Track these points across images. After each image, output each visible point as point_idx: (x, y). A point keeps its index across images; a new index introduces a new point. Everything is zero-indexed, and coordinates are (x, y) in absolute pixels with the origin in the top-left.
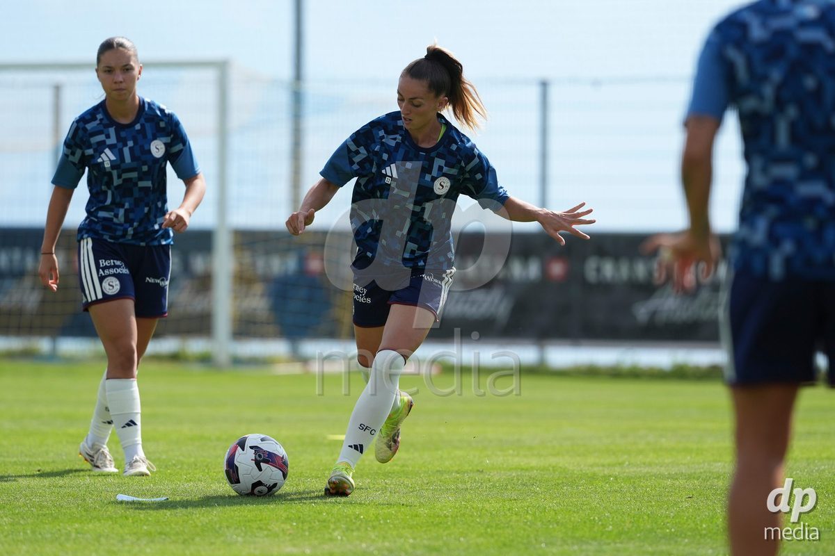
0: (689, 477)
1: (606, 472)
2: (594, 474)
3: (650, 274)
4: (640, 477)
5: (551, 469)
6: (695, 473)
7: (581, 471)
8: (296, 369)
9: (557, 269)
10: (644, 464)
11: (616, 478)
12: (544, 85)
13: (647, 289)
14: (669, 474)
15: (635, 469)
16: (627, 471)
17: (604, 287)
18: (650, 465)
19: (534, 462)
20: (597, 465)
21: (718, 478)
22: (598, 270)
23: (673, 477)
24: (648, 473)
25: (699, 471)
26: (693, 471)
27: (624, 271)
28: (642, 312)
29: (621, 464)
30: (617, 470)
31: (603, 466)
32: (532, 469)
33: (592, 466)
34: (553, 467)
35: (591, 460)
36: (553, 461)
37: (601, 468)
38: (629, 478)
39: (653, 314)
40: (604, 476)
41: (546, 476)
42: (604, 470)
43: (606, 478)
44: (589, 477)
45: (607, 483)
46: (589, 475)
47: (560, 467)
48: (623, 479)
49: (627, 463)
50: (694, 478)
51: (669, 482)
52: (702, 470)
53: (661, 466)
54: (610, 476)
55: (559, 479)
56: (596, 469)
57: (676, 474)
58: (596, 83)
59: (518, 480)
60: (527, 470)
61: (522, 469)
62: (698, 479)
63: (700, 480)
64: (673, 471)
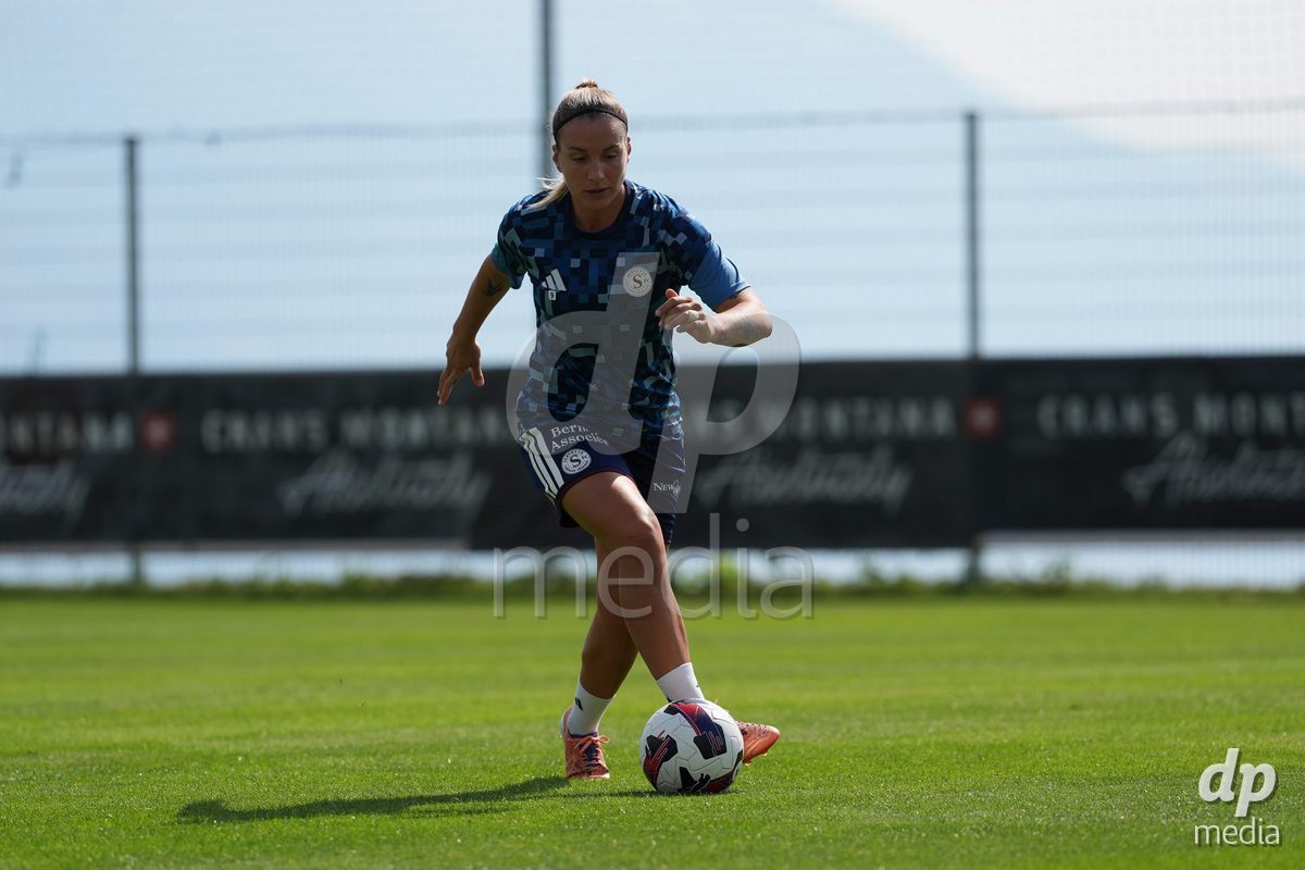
0: (360, 753)
1: (232, 748)
2: (214, 752)
3: (304, 436)
4: (284, 755)
5: (145, 746)
6: (370, 745)
7: (193, 747)
9: (158, 431)
10: (292, 733)
11: (246, 756)
12: (131, 144)
13: (300, 459)
14: (331, 748)
15: (277, 742)
16: (265, 745)
17: (231, 458)
18: (300, 735)
19: (118, 736)
20: (219, 738)
21: (406, 752)
22: (223, 431)
23: (337, 754)
24: (296, 748)
25: (376, 742)
26: (368, 742)
27: (263, 432)
28: (293, 495)
29: (255, 736)
30: (248, 746)
31: (227, 738)
32: (115, 746)
33: (210, 739)
34: (149, 744)
35: (208, 731)
36: (149, 733)
37: (224, 743)
38: (267, 756)
39: (310, 499)
40: (229, 755)
41: (138, 758)
42: (228, 746)
43: (230, 758)
44: (205, 757)
45: (231, 765)
46: (205, 753)
47: (161, 744)
48: (258, 759)
49: (265, 733)
50: (369, 754)
51: (330, 761)
52: (382, 741)
53: (318, 737)
54: (238, 755)
55: (157, 761)
56: (216, 744)
57: (342, 748)
58: (213, 139)
60: (108, 749)
61: (100, 748)
62: (374, 755)
63: (378, 756)
64: (337, 743)
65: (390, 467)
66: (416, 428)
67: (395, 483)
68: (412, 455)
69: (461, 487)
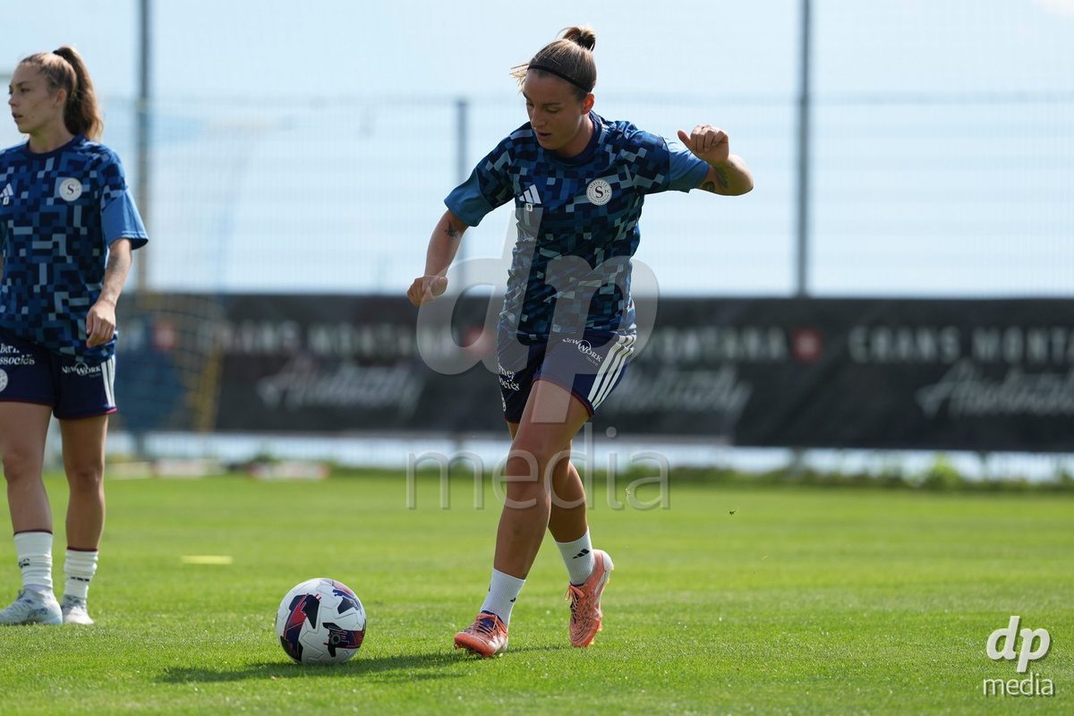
0: (647, 610)
1: (541, 603)
5: (470, 599)
6: (655, 605)
8: (141, 471)
11: (553, 611)
12: (462, 106)
14: (622, 606)
19: (449, 591)
21: (684, 610)
23: (627, 610)
26: (652, 602)
31: (538, 595)
32: (446, 600)
40: (539, 609)
41: (465, 609)
43: (540, 612)
45: (542, 617)
50: (654, 611)
51: (621, 617)
52: (663, 601)
57: (631, 606)
59: (428, 614)
60: (439, 601)
61: (433, 600)
62: (658, 612)
63: (662, 613)
64: (628, 601)
65: (669, 376)
66: (691, 345)
67: (672, 389)
68: (688, 367)
69: (726, 395)
